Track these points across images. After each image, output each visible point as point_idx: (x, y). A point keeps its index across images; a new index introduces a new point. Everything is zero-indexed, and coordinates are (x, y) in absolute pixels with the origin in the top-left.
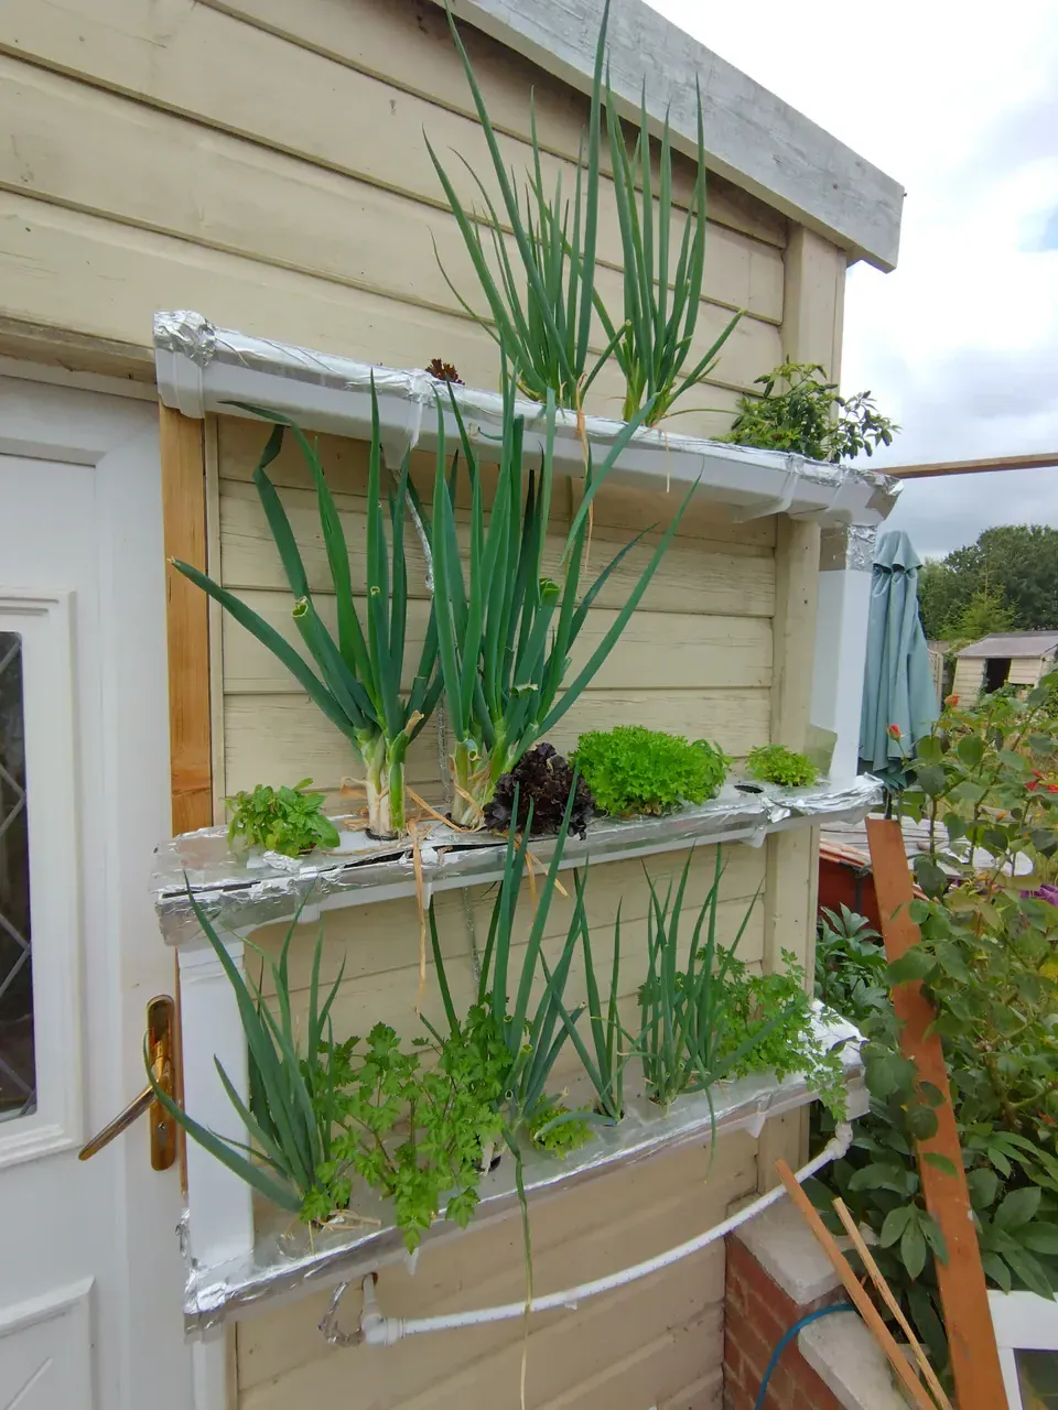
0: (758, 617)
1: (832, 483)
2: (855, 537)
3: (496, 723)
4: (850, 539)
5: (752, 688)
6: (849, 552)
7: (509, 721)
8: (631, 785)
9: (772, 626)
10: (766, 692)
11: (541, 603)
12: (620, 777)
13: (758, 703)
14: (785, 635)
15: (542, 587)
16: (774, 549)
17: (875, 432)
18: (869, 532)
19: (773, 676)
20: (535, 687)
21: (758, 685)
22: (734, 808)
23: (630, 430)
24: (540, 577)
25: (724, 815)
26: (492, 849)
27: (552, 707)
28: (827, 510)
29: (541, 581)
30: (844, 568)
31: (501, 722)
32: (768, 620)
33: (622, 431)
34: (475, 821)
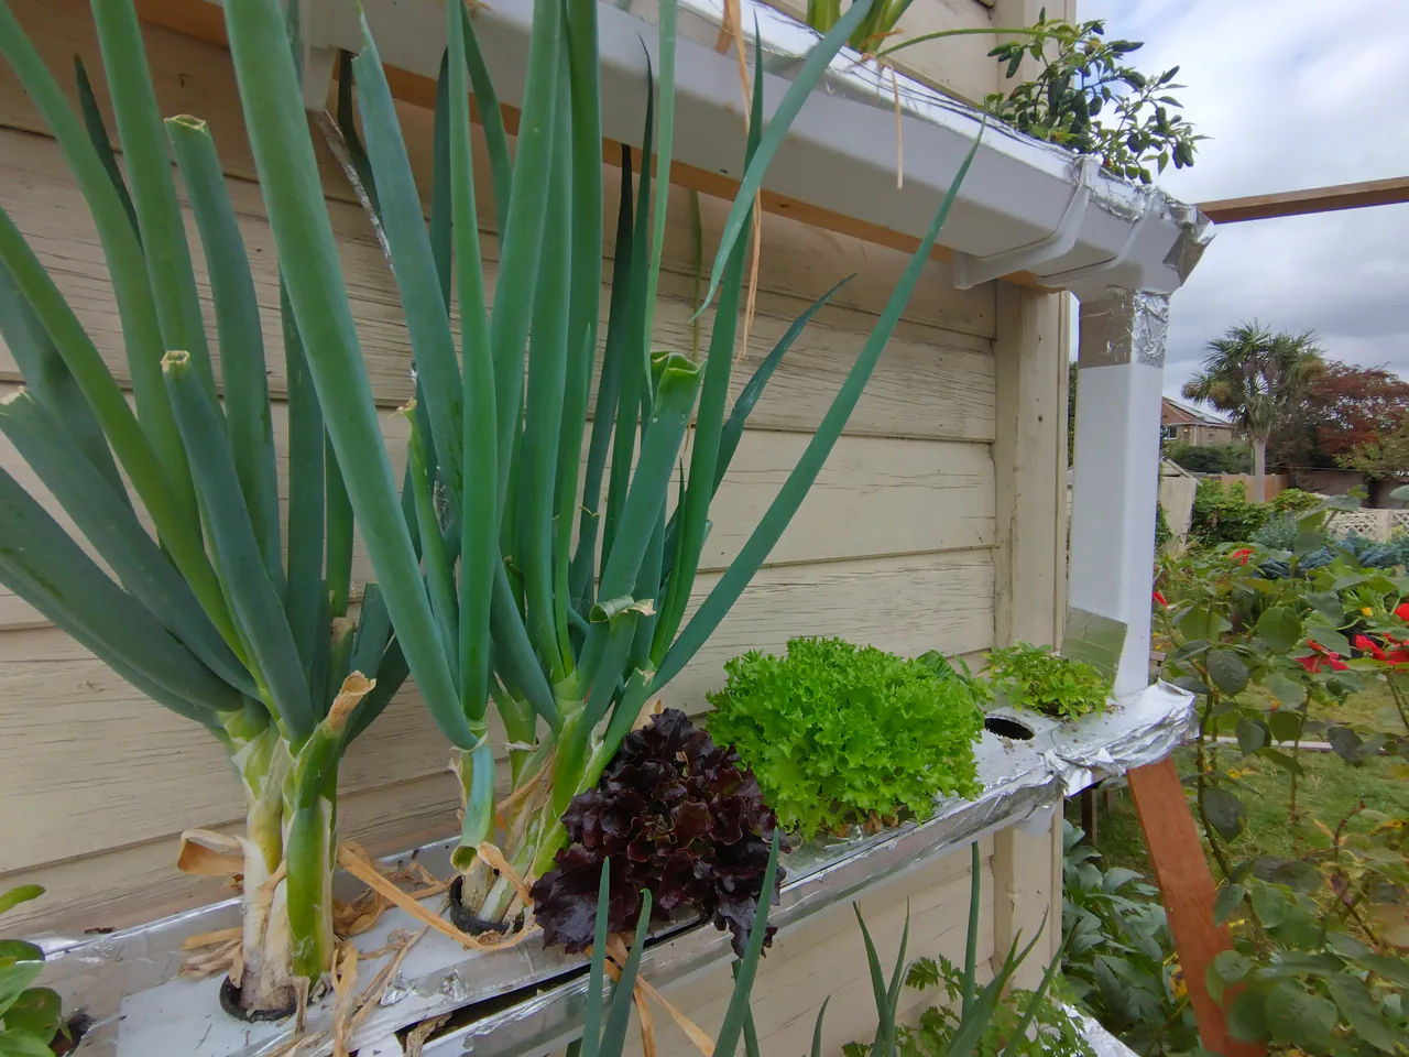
0: (973, 442)
1: (1126, 215)
2: (1146, 311)
3: (559, 687)
4: (1138, 314)
5: (971, 549)
6: (1135, 335)
7: (590, 675)
8: (851, 787)
9: (992, 455)
10: (986, 555)
11: (656, 407)
12: (825, 767)
13: (976, 572)
14: (1015, 469)
15: (657, 372)
16: (992, 341)
17: (1158, 153)
18: (1161, 304)
19: (997, 530)
20: (647, 608)
21: (978, 544)
22: (1009, 781)
23: (824, 54)
24: (651, 348)
25: (994, 799)
26: (558, 991)
27: (684, 623)
28: (1114, 264)
29: (654, 356)
30: (1128, 360)
31: (571, 681)
32: (986, 447)
33: (812, 50)
34: (514, 911)
